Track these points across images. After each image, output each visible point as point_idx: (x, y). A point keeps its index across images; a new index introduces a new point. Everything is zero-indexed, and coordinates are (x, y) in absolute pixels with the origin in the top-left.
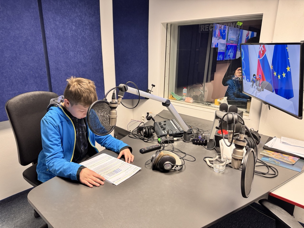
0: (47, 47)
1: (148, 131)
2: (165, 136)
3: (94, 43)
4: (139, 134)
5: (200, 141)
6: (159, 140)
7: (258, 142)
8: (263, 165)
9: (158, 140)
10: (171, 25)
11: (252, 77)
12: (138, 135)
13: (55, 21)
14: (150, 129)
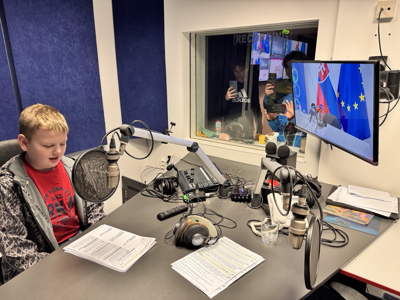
0: (16, 68)
1: (168, 185)
2: (193, 191)
3: (87, 61)
4: (157, 189)
5: (242, 196)
6: (185, 197)
7: (318, 195)
8: (328, 228)
9: (183, 198)
10: (196, 34)
11: (309, 107)
12: (154, 190)
13: (27, 30)
14: (172, 182)
